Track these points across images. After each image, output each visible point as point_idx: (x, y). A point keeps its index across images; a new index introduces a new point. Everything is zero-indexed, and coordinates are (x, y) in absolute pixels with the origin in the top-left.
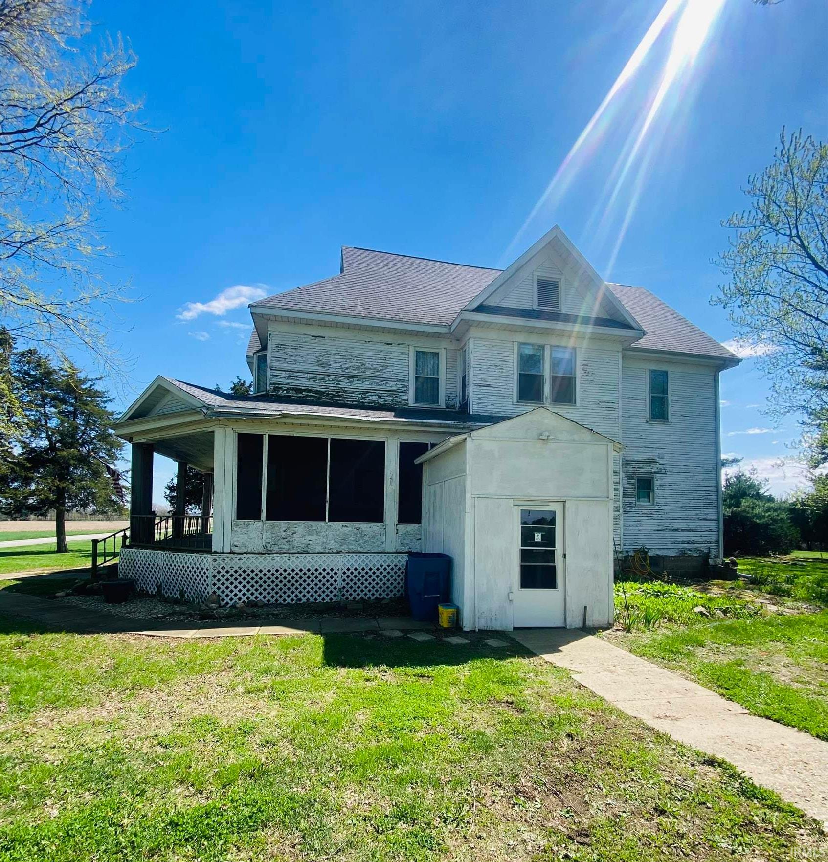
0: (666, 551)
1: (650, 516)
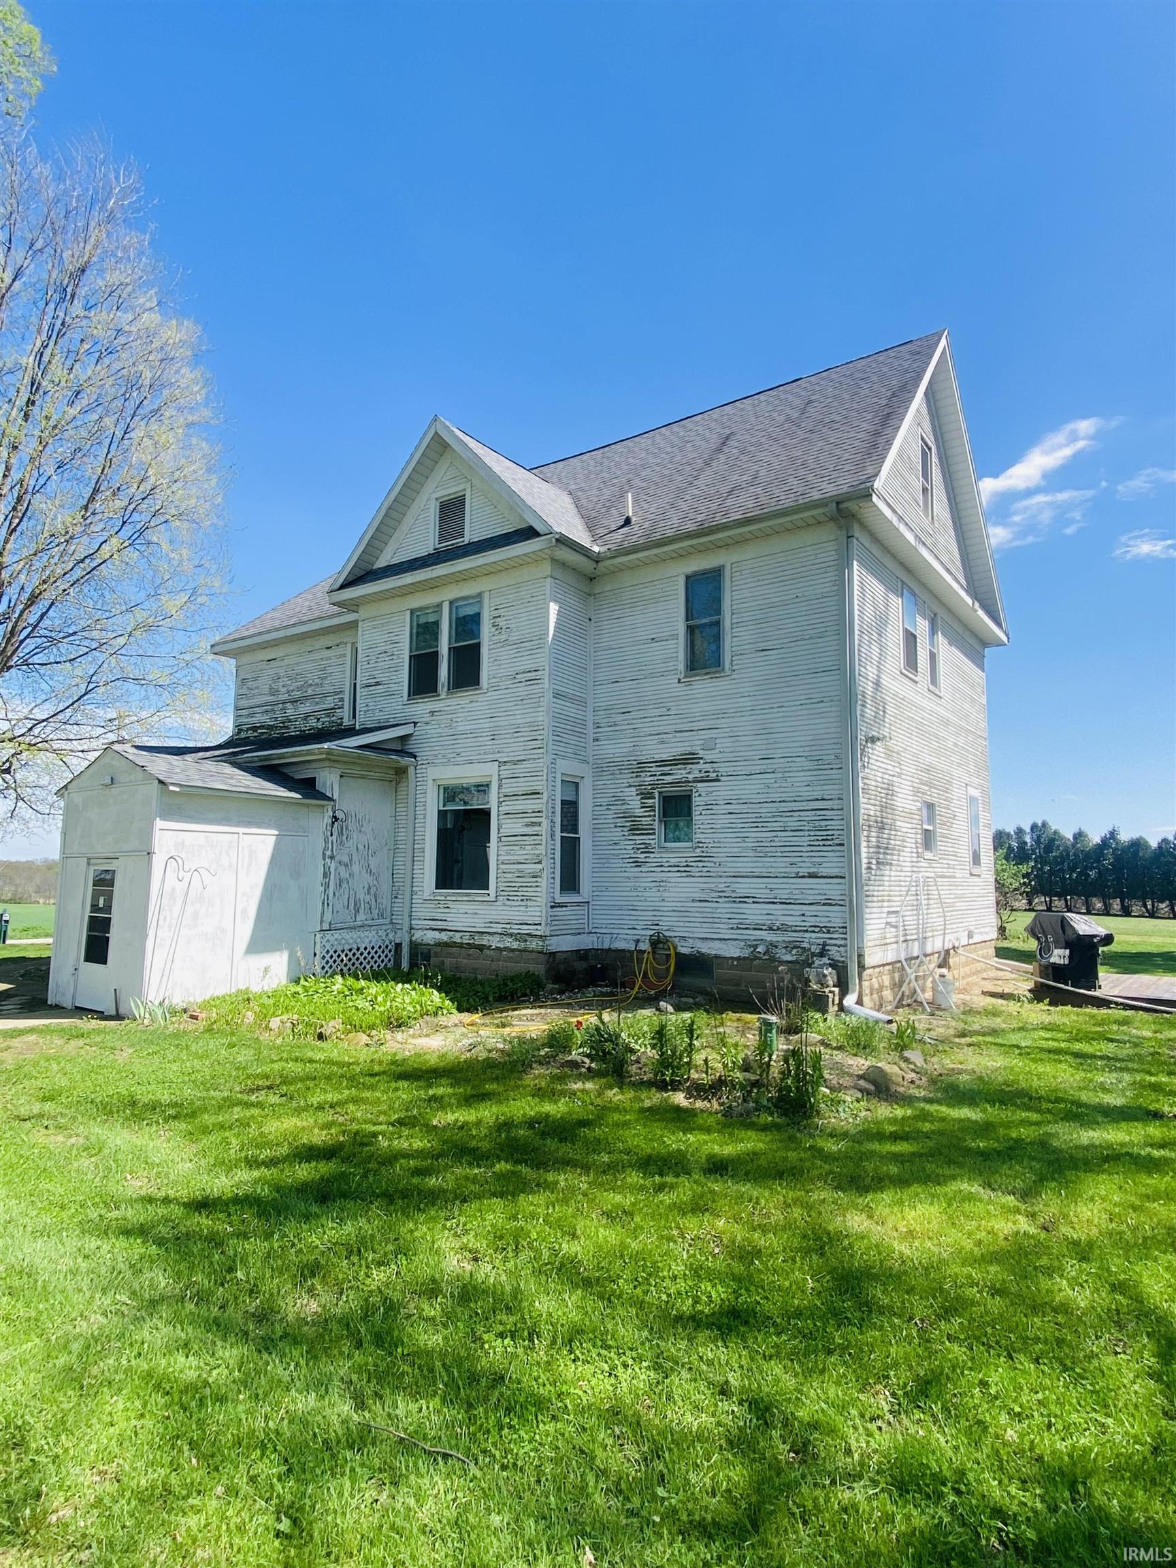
0: (717, 944)
1: (684, 870)
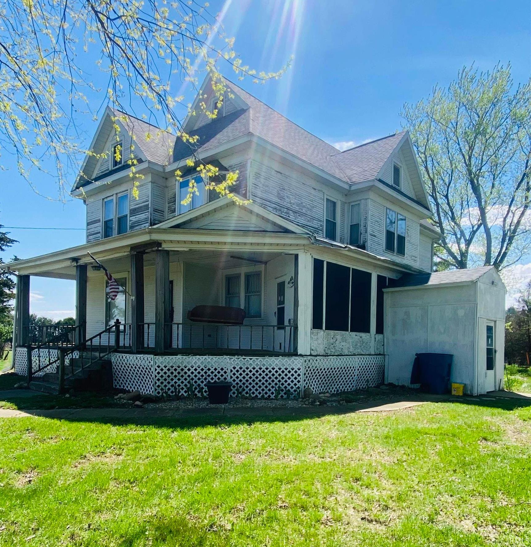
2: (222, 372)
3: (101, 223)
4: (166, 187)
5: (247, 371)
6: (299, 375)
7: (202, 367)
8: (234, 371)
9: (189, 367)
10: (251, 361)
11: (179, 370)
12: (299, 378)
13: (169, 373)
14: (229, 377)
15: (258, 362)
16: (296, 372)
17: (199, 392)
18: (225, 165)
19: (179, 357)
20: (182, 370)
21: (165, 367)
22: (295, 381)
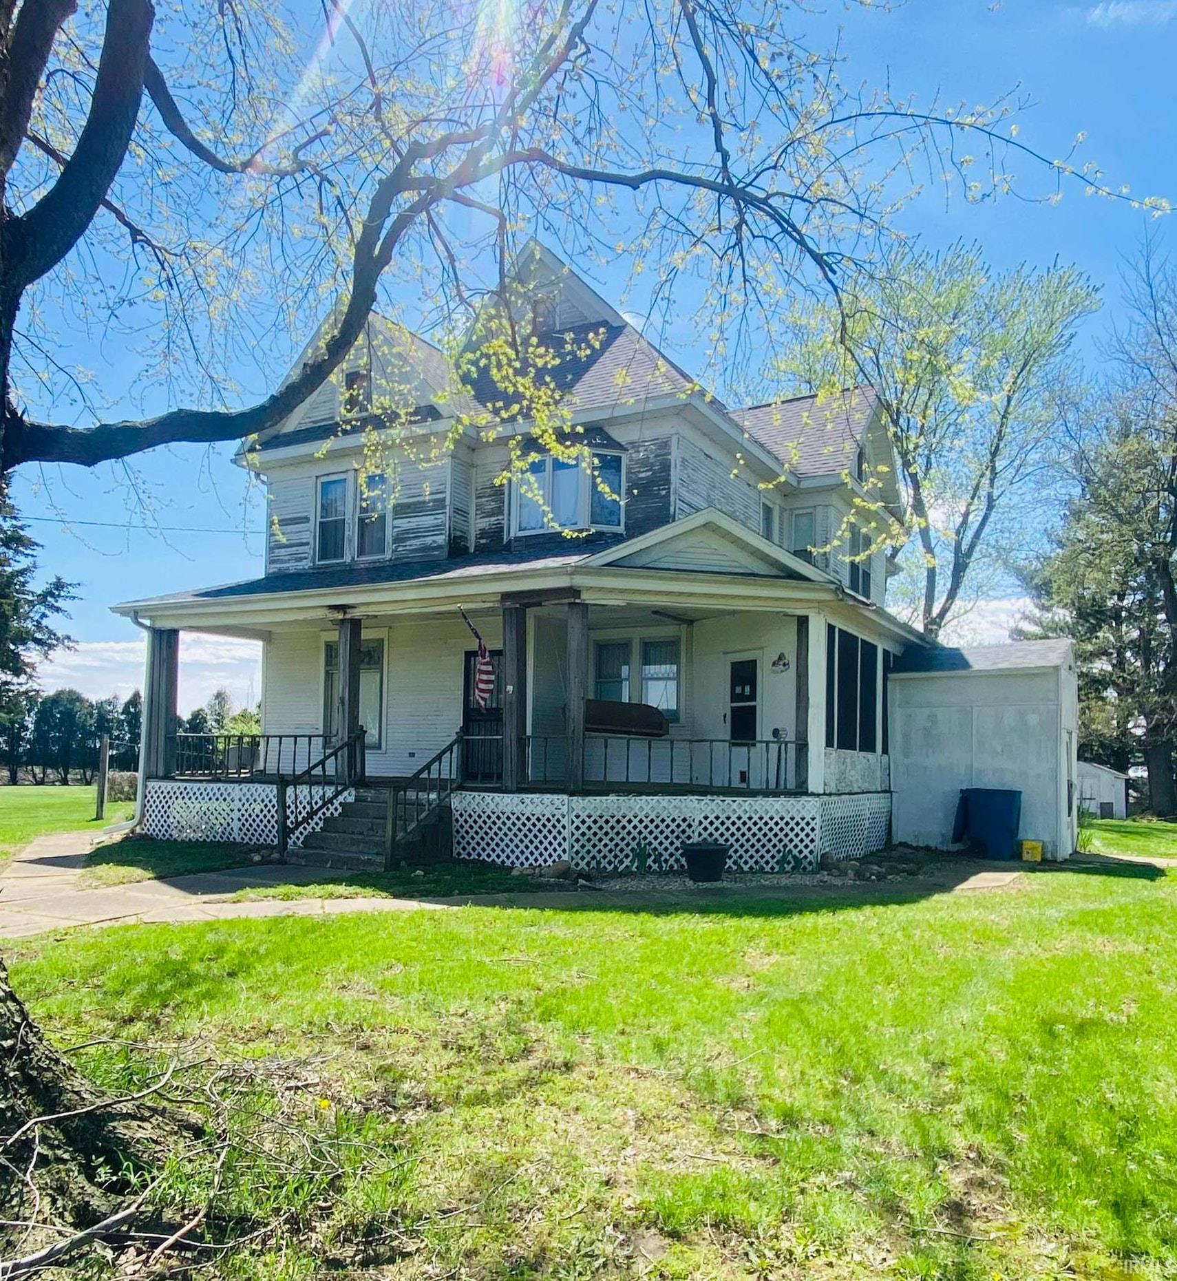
2: (684, 826)
3: (311, 525)
4: (473, 466)
5: (728, 823)
6: (813, 829)
7: (652, 816)
8: (706, 823)
9: (630, 816)
10: (735, 806)
11: (613, 822)
12: (812, 835)
13: (595, 828)
14: (696, 834)
15: (746, 806)
16: (808, 824)
17: (654, 862)
18: (619, 440)
19: (612, 798)
20: (618, 822)
21: (589, 817)
22: (807, 841)
